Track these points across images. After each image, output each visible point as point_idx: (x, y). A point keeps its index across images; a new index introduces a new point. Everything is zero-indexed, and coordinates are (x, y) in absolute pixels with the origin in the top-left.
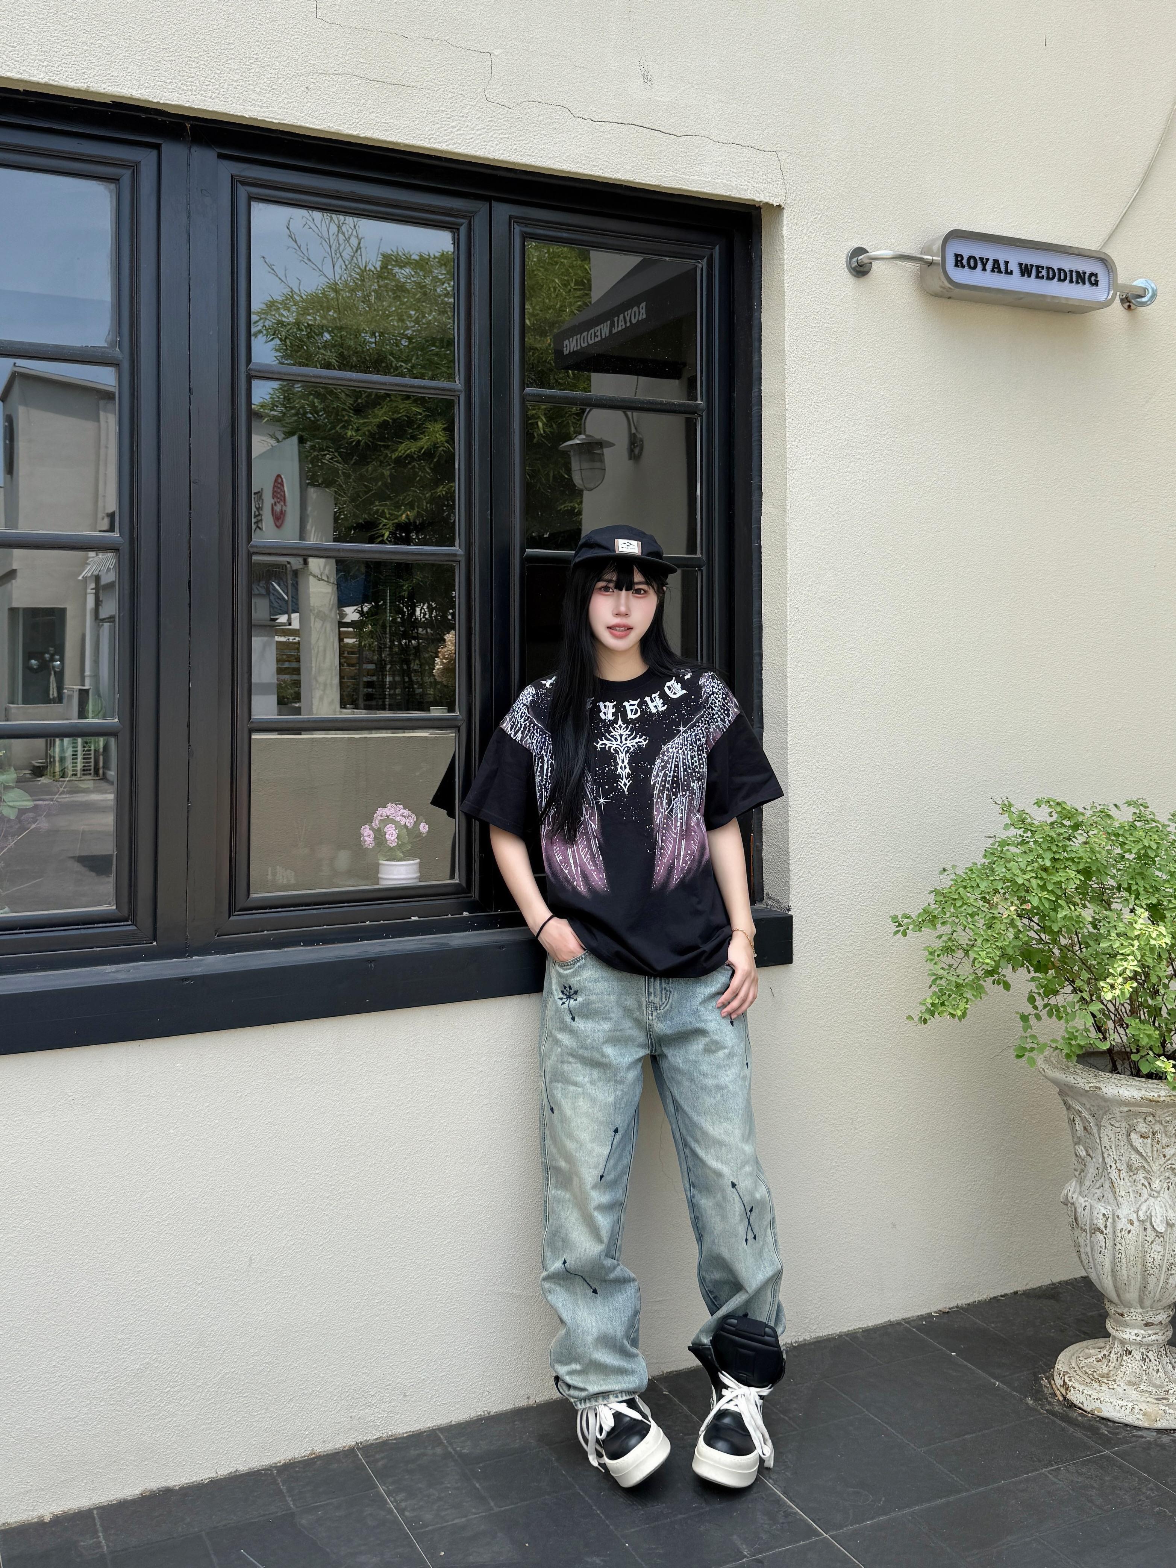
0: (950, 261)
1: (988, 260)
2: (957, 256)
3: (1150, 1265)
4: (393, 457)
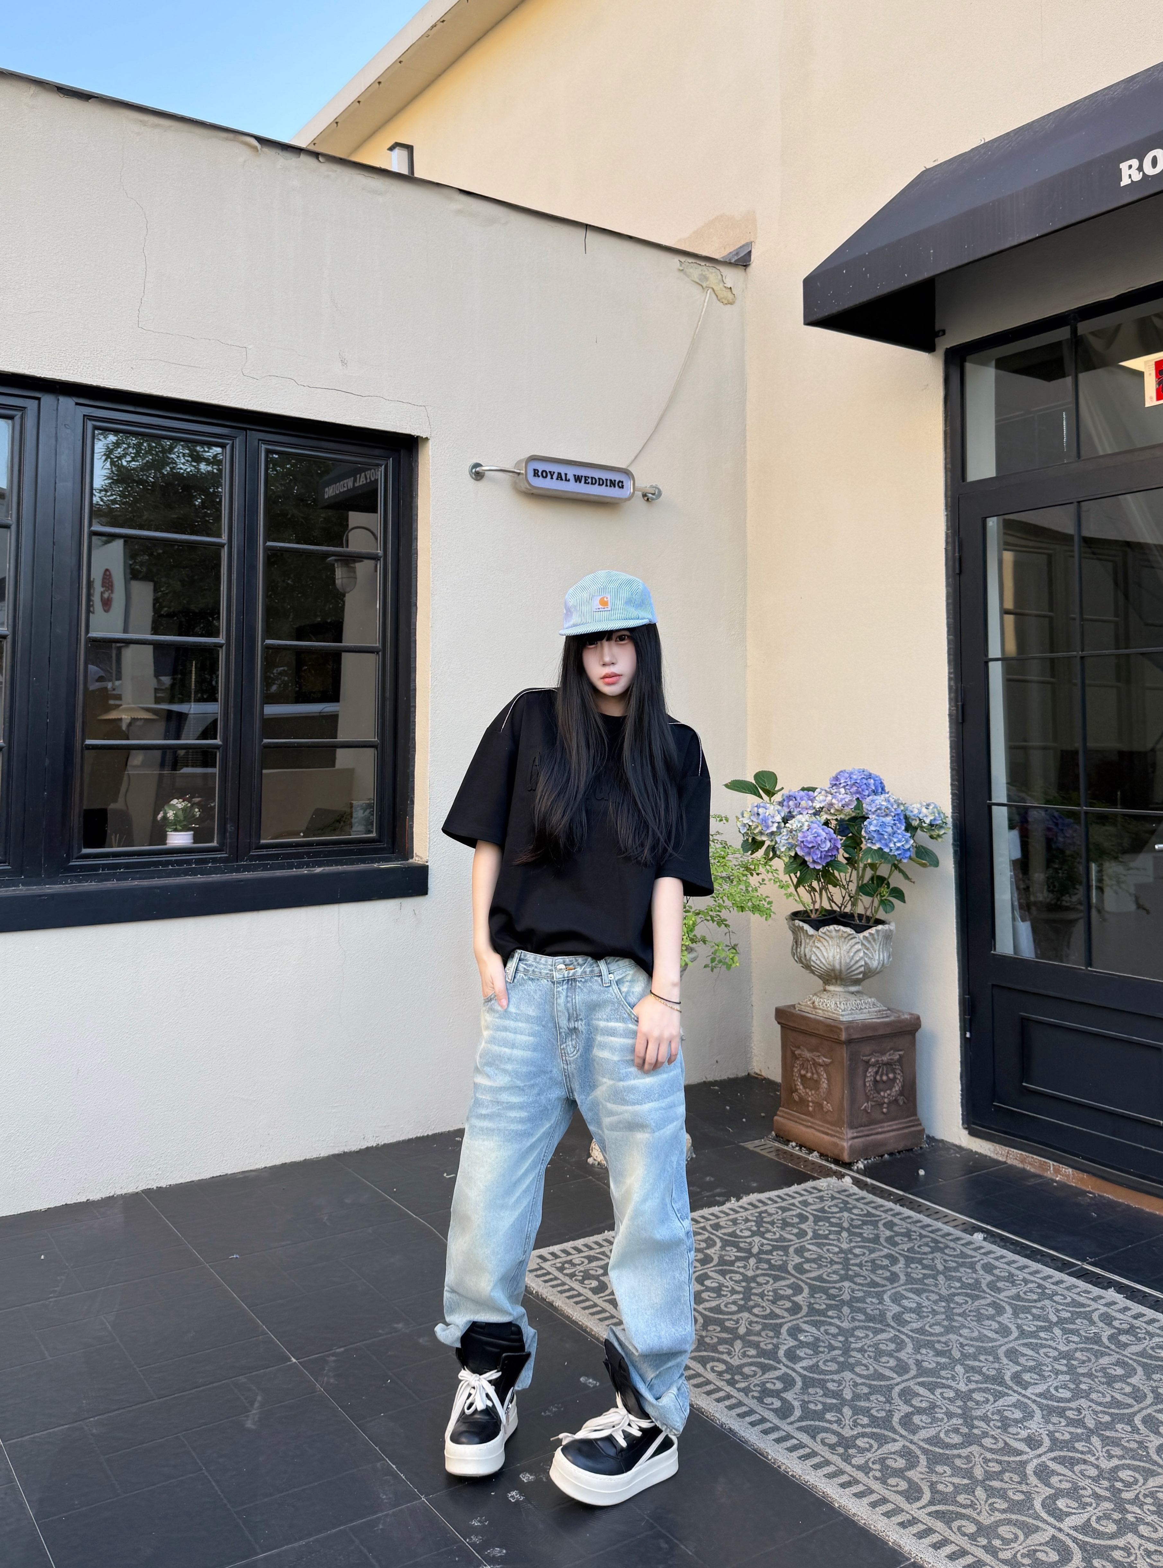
0: (531, 473)
1: (554, 472)
2: (535, 470)
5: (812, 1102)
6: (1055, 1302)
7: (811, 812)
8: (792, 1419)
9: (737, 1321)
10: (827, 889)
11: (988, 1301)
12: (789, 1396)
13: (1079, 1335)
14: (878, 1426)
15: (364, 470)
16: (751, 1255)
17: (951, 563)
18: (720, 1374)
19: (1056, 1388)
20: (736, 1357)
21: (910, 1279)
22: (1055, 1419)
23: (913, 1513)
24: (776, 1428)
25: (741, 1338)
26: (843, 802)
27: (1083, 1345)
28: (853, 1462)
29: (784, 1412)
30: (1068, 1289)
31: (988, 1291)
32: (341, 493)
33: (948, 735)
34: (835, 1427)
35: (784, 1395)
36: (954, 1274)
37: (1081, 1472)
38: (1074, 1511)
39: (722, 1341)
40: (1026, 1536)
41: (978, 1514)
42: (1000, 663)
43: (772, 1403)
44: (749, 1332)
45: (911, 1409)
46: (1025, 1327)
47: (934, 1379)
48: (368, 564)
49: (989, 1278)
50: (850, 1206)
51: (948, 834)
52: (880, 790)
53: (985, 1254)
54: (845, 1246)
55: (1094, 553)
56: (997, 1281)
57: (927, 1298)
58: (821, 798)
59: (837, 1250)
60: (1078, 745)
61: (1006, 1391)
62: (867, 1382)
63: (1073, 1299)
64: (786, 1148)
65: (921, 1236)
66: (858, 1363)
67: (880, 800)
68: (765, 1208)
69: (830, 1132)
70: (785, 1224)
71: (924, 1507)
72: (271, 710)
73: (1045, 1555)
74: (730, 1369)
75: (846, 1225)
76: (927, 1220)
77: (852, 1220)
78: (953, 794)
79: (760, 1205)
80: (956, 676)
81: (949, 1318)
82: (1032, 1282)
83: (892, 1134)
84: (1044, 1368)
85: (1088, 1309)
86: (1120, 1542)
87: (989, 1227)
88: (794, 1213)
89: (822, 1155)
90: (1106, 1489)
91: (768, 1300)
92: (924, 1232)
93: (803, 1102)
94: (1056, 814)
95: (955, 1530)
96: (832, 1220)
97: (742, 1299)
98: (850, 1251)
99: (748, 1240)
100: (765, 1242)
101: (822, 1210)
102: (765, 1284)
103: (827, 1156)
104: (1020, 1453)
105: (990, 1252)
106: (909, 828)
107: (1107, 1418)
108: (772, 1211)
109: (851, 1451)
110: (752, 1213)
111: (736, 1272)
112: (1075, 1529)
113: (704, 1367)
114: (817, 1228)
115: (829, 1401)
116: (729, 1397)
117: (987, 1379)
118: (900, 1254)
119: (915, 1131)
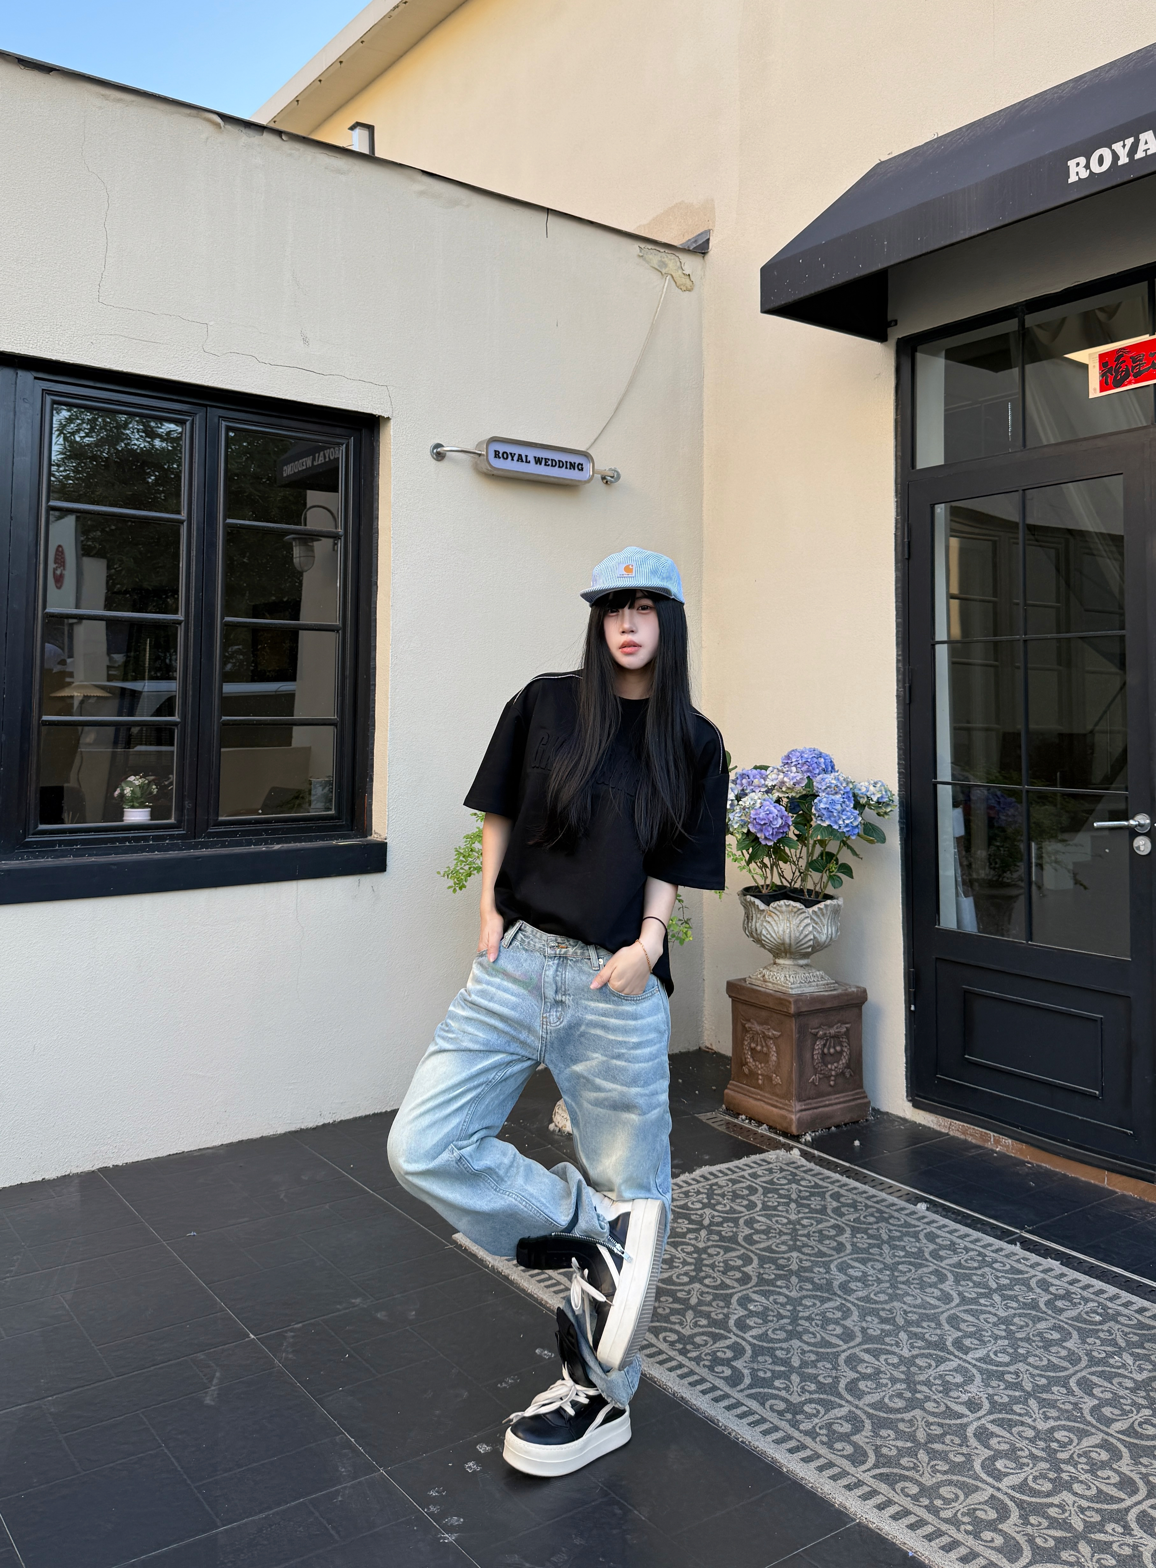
0: (491, 454)
1: (514, 454)
2: (495, 451)
5: (761, 1075)
6: (994, 1269)
7: (763, 790)
8: (742, 1386)
9: (689, 1292)
10: (777, 866)
11: (931, 1269)
12: (738, 1364)
13: (1017, 1301)
14: (825, 1392)
15: (323, 449)
16: (703, 1227)
17: (900, 548)
18: (672, 1344)
19: (996, 1353)
20: (688, 1327)
21: (856, 1249)
22: (994, 1383)
23: (858, 1476)
24: (726, 1396)
25: (692, 1308)
26: (795, 780)
27: (1021, 1311)
28: (801, 1427)
29: (735, 1380)
30: (1007, 1256)
31: (931, 1259)
32: (299, 471)
33: (896, 715)
34: (783, 1393)
35: (734, 1364)
36: (898, 1243)
37: (1019, 1433)
38: (1012, 1471)
39: (674, 1312)
40: (967, 1496)
41: (921, 1476)
42: (946, 646)
43: (723, 1372)
44: (700, 1303)
45: (856, 1375)
46: (966, 1294)
47: (879, 1346)
48: (327, 542)
49: (932, 1247)
50: (798, 1178)
51: (895, 812)
52: (830, 769)
53: (928, 1223)
54: (793, 1217)
55: (1037, 540)
56: (940, 1250)
57: (872, 1267)
58: (774, 776)
59: (785, 1221)
60: (1020, 727)
61: (948, 1356)
62: (815, 1349)
63: (1012, 1266)
64: (736, 1121)
65: (867, 1207)
66: (806, 1331)
67: (830, 778)
68: (715, 1181)
69: (778, 1104)
70: (735, 1196)
71: (869, 1470)
72: (230, 688)
73: (983, 1513)
74: (682, 1339)
75: (794, 1196)
76: (872, 1191)
77: (800, 1191)
78: (899, 773)
79: (712, 1177)
80: (904, 659)
81: (893, 1286)
82: (973, 1250)
83: (839, 1106)
84: (983, 1333)
85: (1026, 1276)
86: (1056, 1500)
87: (932, 1197)
88: (744, 1185)
89: (770, 1128)
90: (1043, 1449)
91: (719, 1271)
92: (869, 1203)
93: (753, 1075)
94: (999, 793)
95: (899, 1492)
96: (781, 1192)
97: (693, 1270)
98: (798, 1222)
99: (699, 1212)
100: (716, 1214)
101: (771, 1182)
102: (716, 1255)
103: (775, 1128)
104: (961, 1416)
105: (933, 1222)
106: (858, 806)
107: (1044, 1381)
108: (723, 1183)
109: (798, 1417)
110: (703, 1186)
111: (688, 1244)
112: (1013, 1488)
113: (657, 1337)
114: (766, 1199)
115: (777, 1368)
116: (681, 1366)
117: (930, 1345)
118: (846, 1224)
119: (861, 1104)
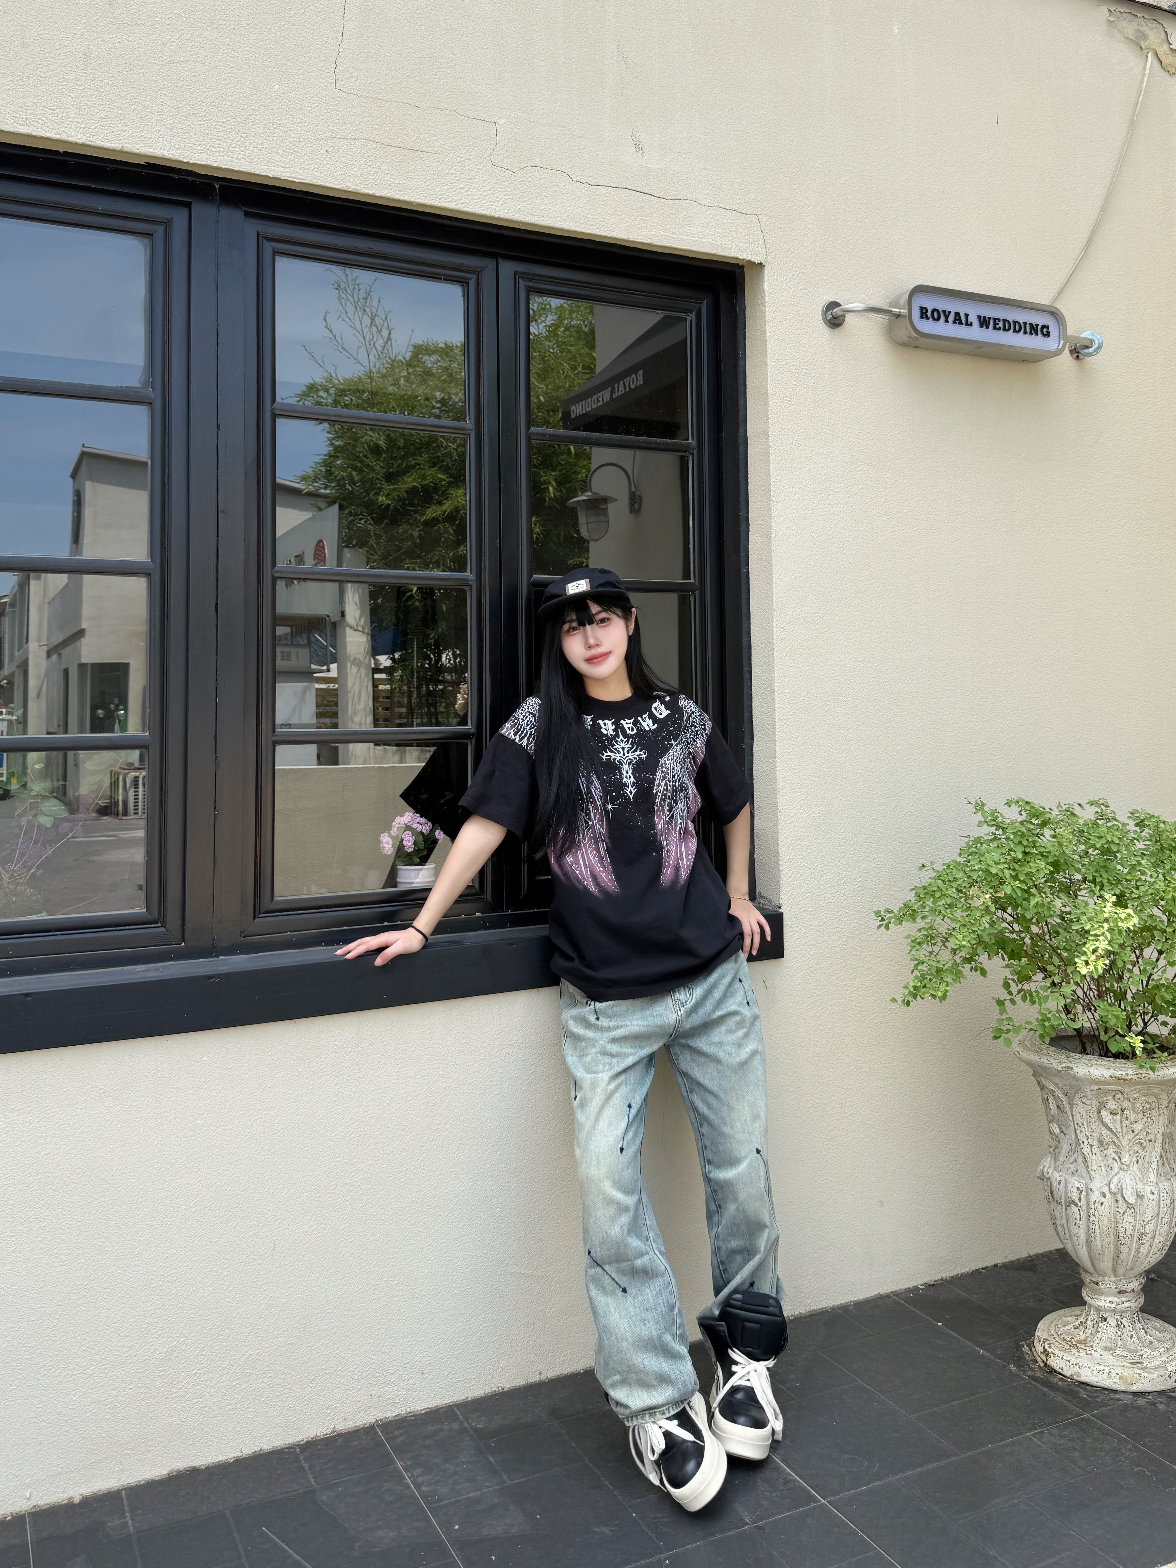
0: (916, 313)
1: (950, 312)
2: (922, 308)
3: (1122, 1235)
4: (422, 520)
